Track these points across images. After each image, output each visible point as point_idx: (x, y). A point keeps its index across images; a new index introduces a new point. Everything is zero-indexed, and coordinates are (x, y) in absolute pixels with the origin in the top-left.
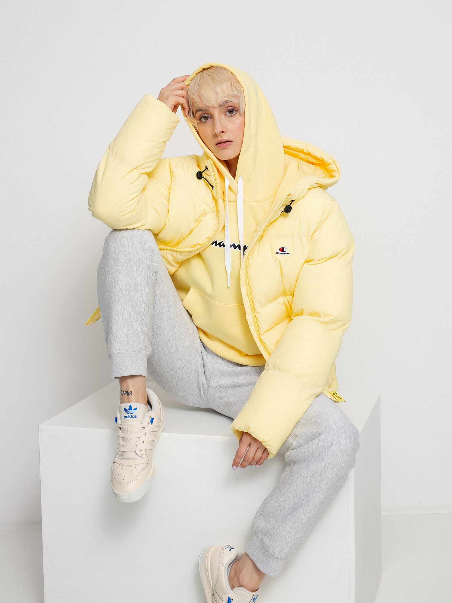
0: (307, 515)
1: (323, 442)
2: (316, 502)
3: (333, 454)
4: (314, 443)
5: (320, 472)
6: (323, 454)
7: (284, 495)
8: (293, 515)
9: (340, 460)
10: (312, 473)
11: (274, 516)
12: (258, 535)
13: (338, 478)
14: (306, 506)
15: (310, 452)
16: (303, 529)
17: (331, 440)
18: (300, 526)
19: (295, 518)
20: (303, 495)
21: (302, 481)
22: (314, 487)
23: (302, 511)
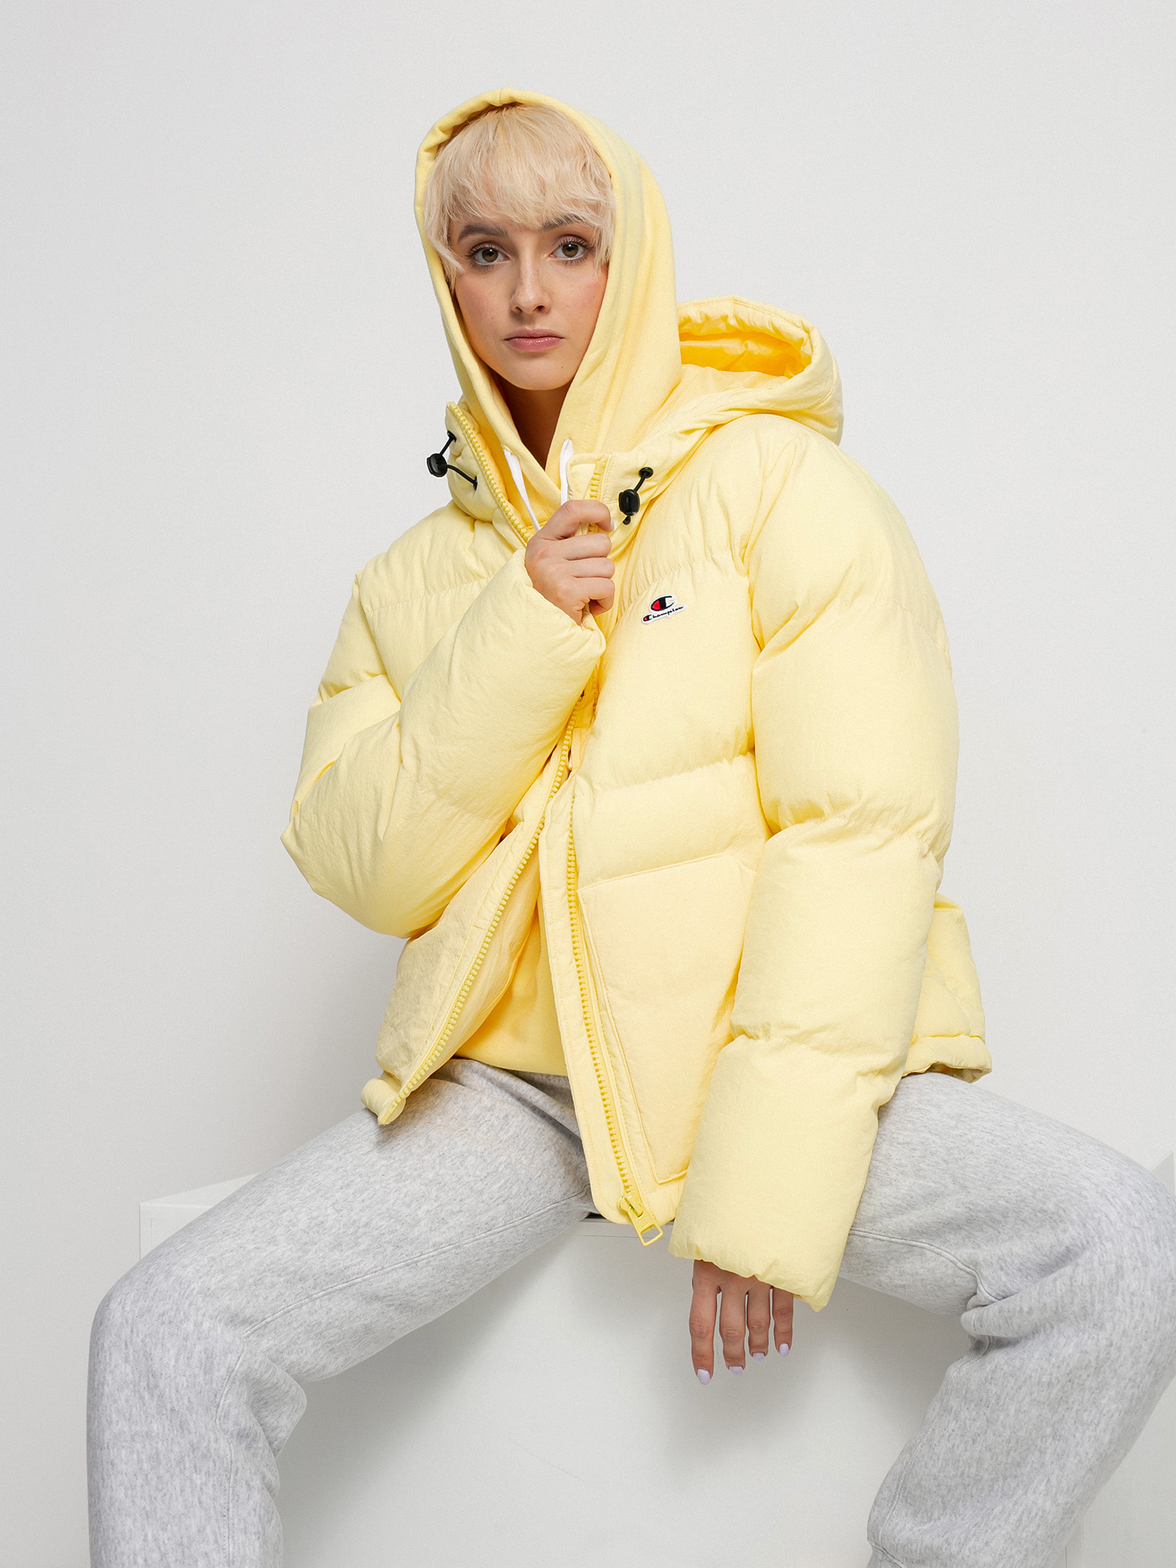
0: (1061, 1499)
1: (1090, 1270)
2: (1090, 1456)
3: (1132, 1303)
4: (1060, 1276)
5: (1093, 1364)
6: (1098, 1307)
7: (974, 1441)
8: (1015, 1498)
9: (1155, 1317)
10: (1068, 1371)
11: (943, 1503)
12: (895, 1561)
13: (1156, 1374)
14: (1057, 1472)
15: (1049, 1310)
16: (1050, 1539)
17: (1114, 1257)
18: (1038, 1533)
19: (1021, 1509)
20: (1040, 1439)
21: (1033, 1396)
22: (1075, 1408)
23: (1042, 1487)
